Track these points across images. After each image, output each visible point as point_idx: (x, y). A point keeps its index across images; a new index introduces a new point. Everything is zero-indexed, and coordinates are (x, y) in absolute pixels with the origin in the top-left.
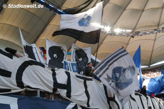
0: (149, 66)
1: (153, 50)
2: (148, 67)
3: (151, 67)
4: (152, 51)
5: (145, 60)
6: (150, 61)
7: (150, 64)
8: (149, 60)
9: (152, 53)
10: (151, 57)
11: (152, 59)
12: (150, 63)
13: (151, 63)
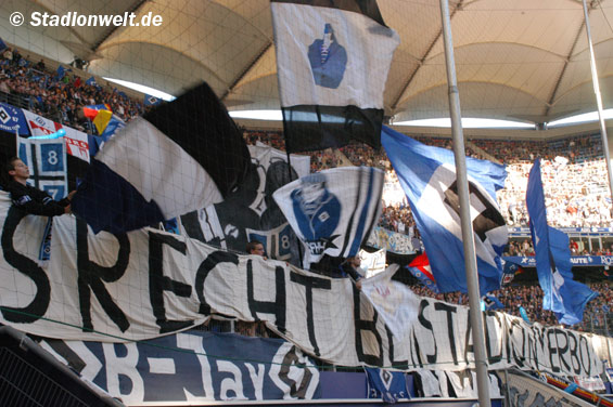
0: (541, 126)
1: (574, 54)
2: (533, 126)
3: (551, 128)
4: (569, 58)
5: (525, 93)
6: (551, 102)
7: (549, 114)
8: (545, 95)
9: (566, 64)
10: (559, 81)
11: (557, 95)
12: (548, 109)
13: (552, 112)
